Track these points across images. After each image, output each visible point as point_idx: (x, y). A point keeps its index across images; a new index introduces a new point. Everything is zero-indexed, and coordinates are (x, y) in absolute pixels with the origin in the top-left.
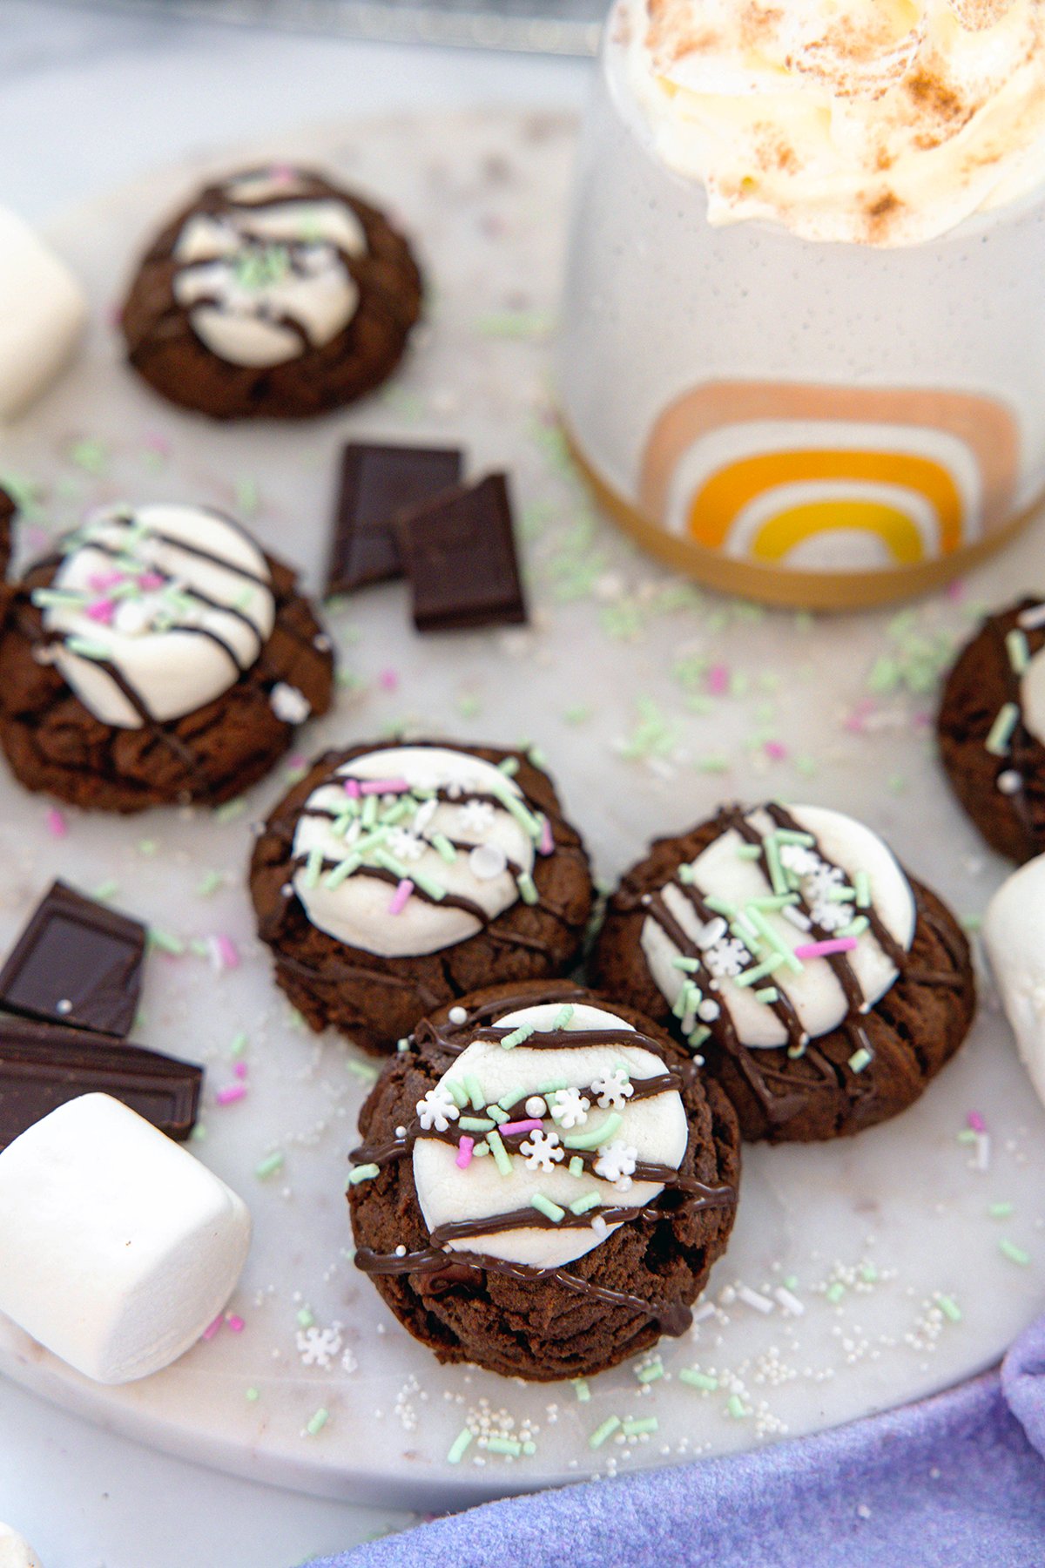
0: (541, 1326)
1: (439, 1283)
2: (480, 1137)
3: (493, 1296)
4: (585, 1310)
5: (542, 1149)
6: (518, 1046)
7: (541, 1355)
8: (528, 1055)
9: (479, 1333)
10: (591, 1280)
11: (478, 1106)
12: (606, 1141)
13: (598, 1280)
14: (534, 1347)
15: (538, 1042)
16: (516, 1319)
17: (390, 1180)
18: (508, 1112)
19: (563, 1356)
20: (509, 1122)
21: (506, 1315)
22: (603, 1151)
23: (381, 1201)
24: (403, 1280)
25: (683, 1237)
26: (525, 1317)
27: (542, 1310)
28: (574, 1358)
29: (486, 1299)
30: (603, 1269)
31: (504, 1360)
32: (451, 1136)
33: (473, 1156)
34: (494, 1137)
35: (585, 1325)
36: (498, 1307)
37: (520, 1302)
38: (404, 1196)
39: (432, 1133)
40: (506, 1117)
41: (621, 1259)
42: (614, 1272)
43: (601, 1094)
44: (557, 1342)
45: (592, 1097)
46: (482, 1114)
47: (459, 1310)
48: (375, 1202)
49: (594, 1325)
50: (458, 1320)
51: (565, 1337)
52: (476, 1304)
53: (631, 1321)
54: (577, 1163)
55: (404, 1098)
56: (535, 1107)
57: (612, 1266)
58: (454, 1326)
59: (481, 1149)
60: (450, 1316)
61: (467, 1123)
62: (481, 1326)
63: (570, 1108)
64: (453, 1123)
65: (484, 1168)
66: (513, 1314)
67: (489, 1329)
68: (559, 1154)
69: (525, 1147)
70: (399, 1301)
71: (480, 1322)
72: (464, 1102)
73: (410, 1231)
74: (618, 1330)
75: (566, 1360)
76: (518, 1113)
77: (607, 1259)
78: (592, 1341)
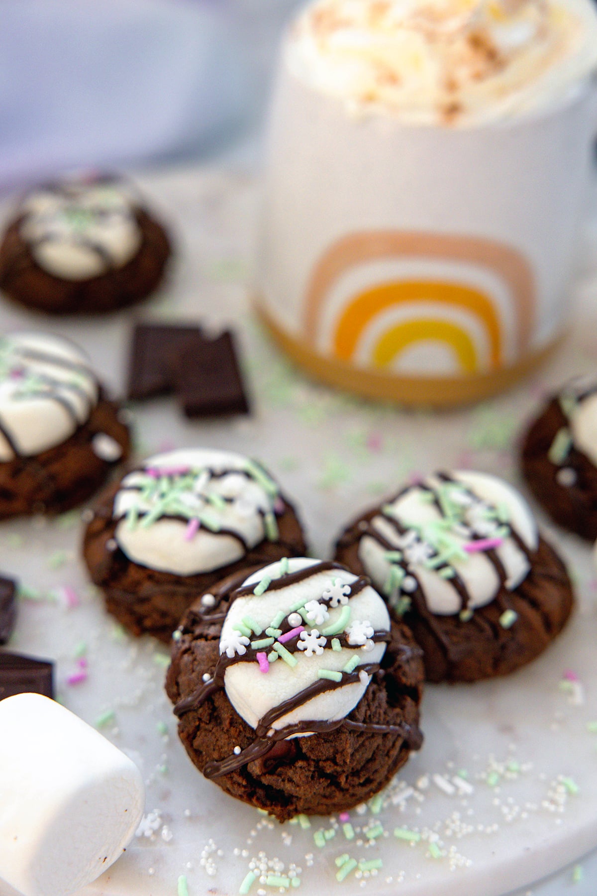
0: (345, 762)
1: (269, 763)
2: (269, 650)
3: (308, 754)
4: (367, 743)
5: (310, 641)
6: (265, 591)
7: (347, 786)
8: (272, 595)
9: (308, 783)
10: (364, 722)
11: (258, 632)
12: (348, 623)
13: (368, 721)
14: (343, 780)
15: (275, 585)
16: (329, 763)
17: (210, 711)
18: (279, 628)
19: (361, 781)
20: (282, 634)
21: (321, 764)
22: (348, 630)
23: (209, 727)
24: (243, 770)
25: (404, 680)
26: (334, 761)
27: (343, 750)
28: (368, 781)
29: (305, 758)
30: (369, 713)
31: (324, 801)
32: (250, 656)
33: (269, 663)
34: (277, 645)
35: (368, 755)
36: (314, 760)
37: (326, 750)
38: (225, 716)
39: (238, 659)
40: (280, 632)
41: (376, 704)
42: (375, 712)
43: (331, 599)
44: (355, 773)
45: (326, 603)
46: (263, 635)
47: (290, 773)
48: (206, 730)
49: (374, 753)
50: (290, 780)
51: (359, 767)
52: (300, 763)
53: (394, 745)
54: (336, 643)
55: (198, 658)
56: (294, 620)
57: (373, 709)
58: (288, 787)
59: (272, 656)
60: (283, 781)
61: (256, 644)
62: (307, 777)
63: (315, 613)
64: (248, 647)
65: (280, 666)
66: (325, 761)
67: (313, 777)
68: (323, 641)
69: (300, 645)
70: (245, 787)
71: (307, 774)
72: (249, 632)
73: (239, 735)
74: (388, 752)
75: (363, 785)
76: (285, 627)
77: (369, 705)
78: (376, 765)
